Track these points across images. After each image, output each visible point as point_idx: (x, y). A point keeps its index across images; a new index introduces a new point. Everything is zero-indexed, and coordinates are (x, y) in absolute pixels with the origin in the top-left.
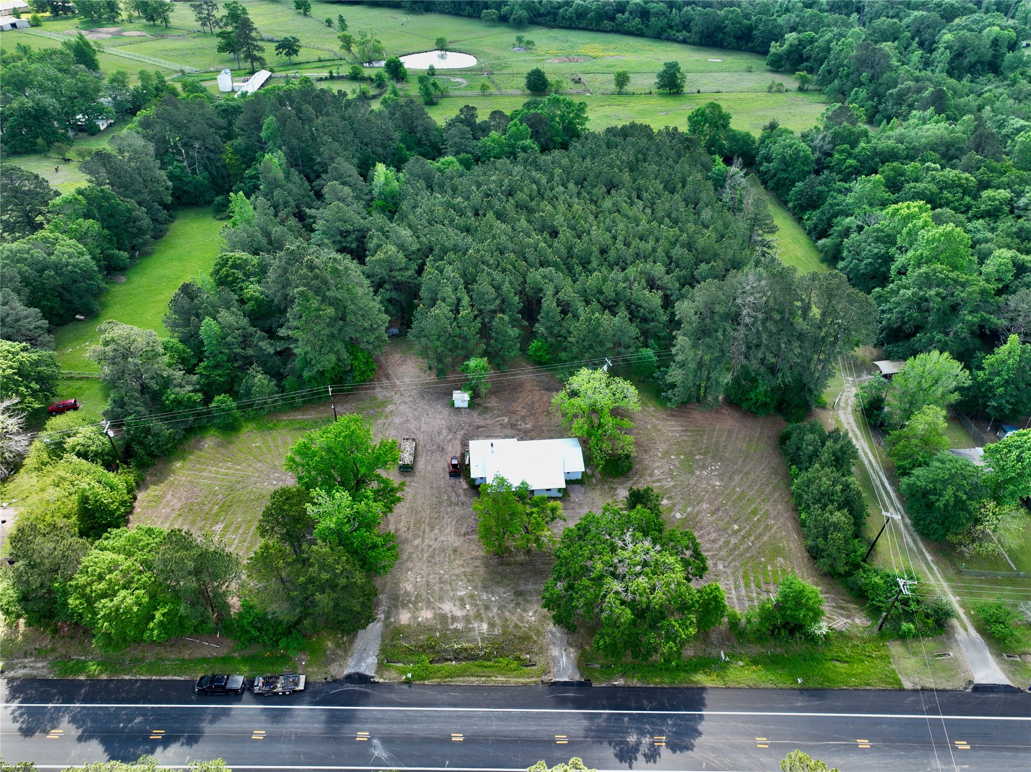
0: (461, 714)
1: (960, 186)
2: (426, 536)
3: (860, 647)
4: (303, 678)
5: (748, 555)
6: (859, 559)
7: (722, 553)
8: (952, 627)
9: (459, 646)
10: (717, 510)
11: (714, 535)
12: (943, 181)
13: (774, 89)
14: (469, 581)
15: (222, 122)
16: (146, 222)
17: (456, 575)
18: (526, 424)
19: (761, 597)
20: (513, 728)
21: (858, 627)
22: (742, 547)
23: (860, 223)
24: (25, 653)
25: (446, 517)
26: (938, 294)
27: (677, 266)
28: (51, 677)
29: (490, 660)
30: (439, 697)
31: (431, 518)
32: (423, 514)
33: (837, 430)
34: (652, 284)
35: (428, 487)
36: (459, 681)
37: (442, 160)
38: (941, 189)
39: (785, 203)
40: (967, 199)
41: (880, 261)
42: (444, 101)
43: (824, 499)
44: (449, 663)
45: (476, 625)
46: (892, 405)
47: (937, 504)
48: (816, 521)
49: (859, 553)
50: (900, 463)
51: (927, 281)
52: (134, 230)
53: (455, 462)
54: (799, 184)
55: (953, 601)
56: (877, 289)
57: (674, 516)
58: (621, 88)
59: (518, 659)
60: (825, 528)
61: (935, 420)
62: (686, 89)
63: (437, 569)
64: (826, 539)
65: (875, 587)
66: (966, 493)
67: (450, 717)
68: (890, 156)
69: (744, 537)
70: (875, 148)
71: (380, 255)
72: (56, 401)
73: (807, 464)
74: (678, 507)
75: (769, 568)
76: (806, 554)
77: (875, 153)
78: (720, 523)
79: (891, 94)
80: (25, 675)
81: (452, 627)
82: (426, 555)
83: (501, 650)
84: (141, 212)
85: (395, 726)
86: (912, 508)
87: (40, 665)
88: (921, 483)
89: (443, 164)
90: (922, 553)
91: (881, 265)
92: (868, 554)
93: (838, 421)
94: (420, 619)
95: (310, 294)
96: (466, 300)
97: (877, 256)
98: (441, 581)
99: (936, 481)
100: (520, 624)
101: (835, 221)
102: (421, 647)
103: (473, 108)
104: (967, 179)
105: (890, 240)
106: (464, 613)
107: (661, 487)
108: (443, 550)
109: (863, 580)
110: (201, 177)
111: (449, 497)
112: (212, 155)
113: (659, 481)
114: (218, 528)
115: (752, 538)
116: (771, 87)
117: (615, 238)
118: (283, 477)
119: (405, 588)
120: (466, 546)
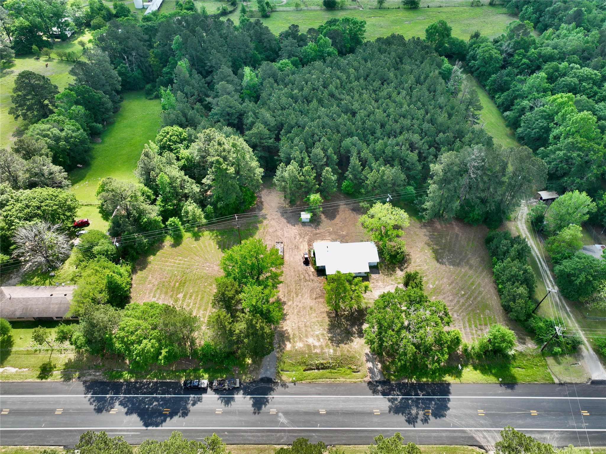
0: (323, 399)
1: (591, 79)
2: (295, 300)
3: (531, 360)
4: (238, 380)
5: (470, 309)
6: (531, 311)
7: (456, 308)
8: (580, 349)
9: (319, 362)
10: (452, 283)
11: (451, 297)
12: (582, 76)
13: (475, 4)
14: (320, 326)
15: (146, 37)
16: (110, 104)
17: (314, 323)
18: (343, 231)
19: (478, 333)
20: (351, 406)
21: (530, 349)
22: (466, 304)
23: (531, 105)
24: (89, 367)
25: (304, 288)
26: (579, 155)
27: (426, 135)
28: (105, 380)
29: (336, 369)
30: (311, 390)
31: (296, 289)
32: (291, 287)
33: (519, 237)
34: (412, 147)
35: (292, 271)
36: (320, 381)
37: (281, 62)
38: (580, 81)
39: (484, 86)
40: (595, 88)
41: (543, 130)
42: (274, 15)
43: (513, 279)
44: (313, 371)
45: (327, 351)
46: (549, 220)
47: (575, 282)
48: (509, 291)
49: (531, 308)
50: (554, 256)
51: (572, 147)
52: (103, 110)
53: (306, 256)
54: (494, 76)
55: (581, 335)
56: (542, 148)
57: (429, 287)
58: (381, 4)
59: (350, 368)
60: (514, 296)
61: (576, 233)
62: (421, 5)
63: (302, 319)
64: (514, 302)
65: (540, 328)
66: (592, 276)
67: (317, 401)
68: (550, 58)
69: (467, 299)
70: (540, 53)
71: (254, 130)
72: (77, 220)
73: (503, 257)
74: (431, 281)
75: (482, 316)
76: (502, 308)
77: (540, 55)
78: (454, 290)
79: (548, 10)
80: (91, 379)
81: (314, 352)
82: (296, 311)
83: (341, 364)
84: (106, 98)
85: (290, 406)
86: (560, 282)
87: (98, 374)
88: (567, 270)
89: (282, 64)
90: (564, 307)
91: (543, 133)
92: (536, 308)
93: (517, 228)
94: (296, 348)
95: (221, 160)
96: (307, 160)
97: (542, 128)
98: (305, 327)
99: (576, 269)
100: (351, 350)
101: (516, 101)
102: (299, 362)
103: (297, 26)
104: (595, 74)
105: (550, 117)
106: (320, 344)
107: (421, 270)
108: (304, 308)
109: (534, 324)
110: (136, 73)
111: (305, 277)
112: (142, 59)
113: (419, 266)
114: (180, 296)
115: (472, 299)
116: (473, 3)
117: (388, 116)
118: (212, 265)
119: (287, 330)
120: (317, 305)
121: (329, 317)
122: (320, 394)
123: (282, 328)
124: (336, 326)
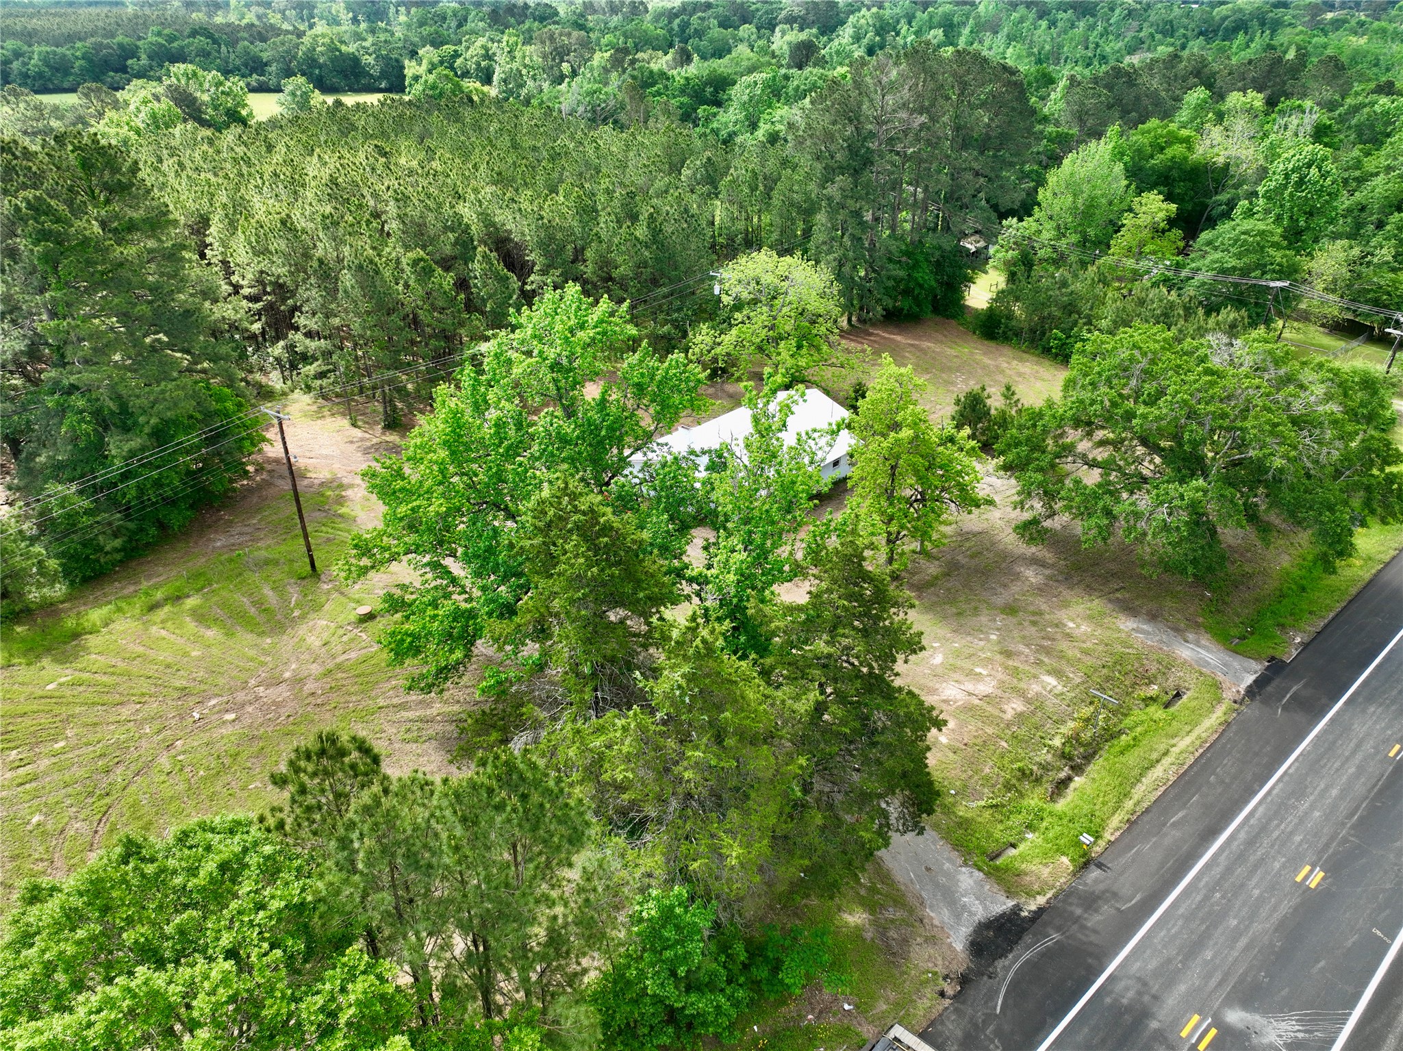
4: (902, 1036)
9: (1058, 741)
20: (1334, 792)
29: (1121, 732)
36: (1145, 791)
44: (1072, 785)
45: (1035, 688)
59: (1149, 700)
67: (1240, 857)
81: (1008, 716)
85: (1208, 956)
100: (1085, 646)
102: (1008, 787)
106: (991, 682)
118: (241, 696)
122: (1211, 833)
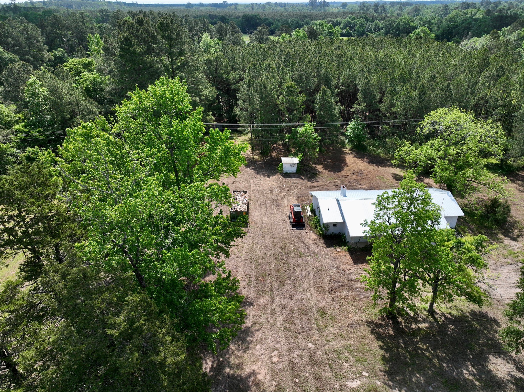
2: (276, 292)
14: (359, 361)
17: (336, 352)
18: (361, 185)
25: (298, 270)
31: (278, 271)
35: (268, 238)
53: (296, 209)
63: (301, 340)
82: (280, 319)
98: (313, 363)
108: (304, 312)
111: (297, 248)
119: (254, 373)
120: (337, 305)
121: (379, 337)
123: (239, 366)
124: (406, 364)
